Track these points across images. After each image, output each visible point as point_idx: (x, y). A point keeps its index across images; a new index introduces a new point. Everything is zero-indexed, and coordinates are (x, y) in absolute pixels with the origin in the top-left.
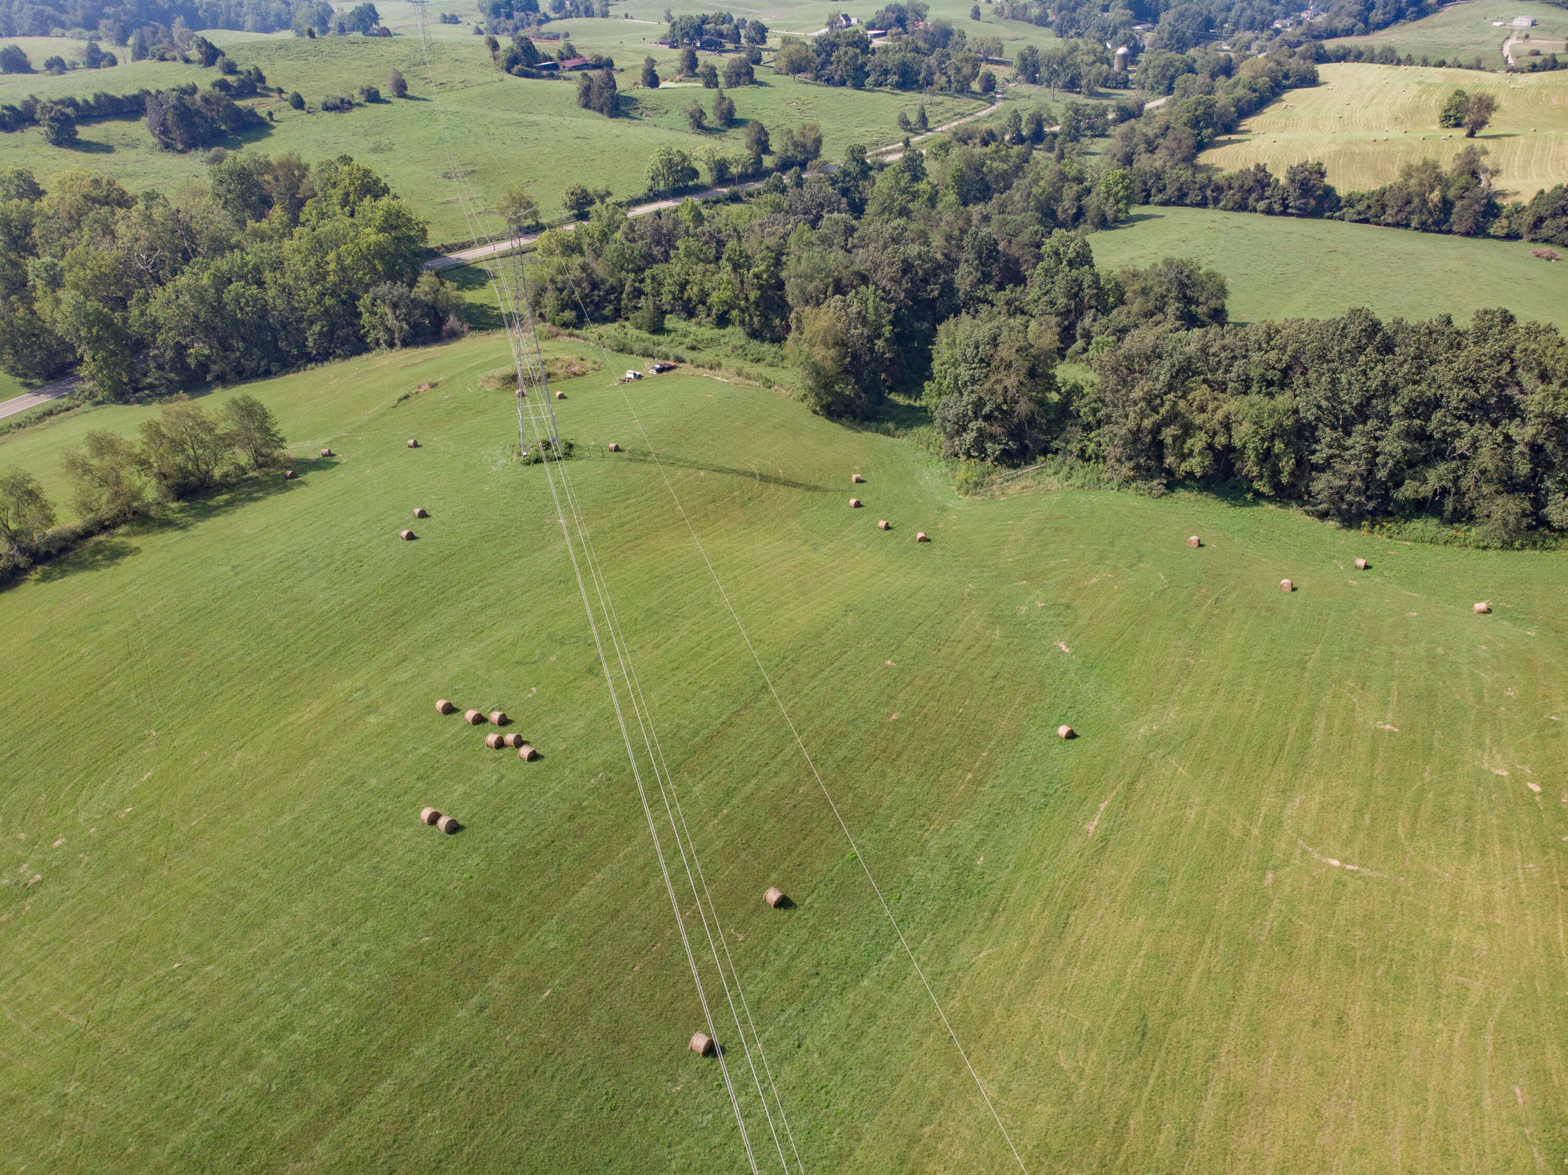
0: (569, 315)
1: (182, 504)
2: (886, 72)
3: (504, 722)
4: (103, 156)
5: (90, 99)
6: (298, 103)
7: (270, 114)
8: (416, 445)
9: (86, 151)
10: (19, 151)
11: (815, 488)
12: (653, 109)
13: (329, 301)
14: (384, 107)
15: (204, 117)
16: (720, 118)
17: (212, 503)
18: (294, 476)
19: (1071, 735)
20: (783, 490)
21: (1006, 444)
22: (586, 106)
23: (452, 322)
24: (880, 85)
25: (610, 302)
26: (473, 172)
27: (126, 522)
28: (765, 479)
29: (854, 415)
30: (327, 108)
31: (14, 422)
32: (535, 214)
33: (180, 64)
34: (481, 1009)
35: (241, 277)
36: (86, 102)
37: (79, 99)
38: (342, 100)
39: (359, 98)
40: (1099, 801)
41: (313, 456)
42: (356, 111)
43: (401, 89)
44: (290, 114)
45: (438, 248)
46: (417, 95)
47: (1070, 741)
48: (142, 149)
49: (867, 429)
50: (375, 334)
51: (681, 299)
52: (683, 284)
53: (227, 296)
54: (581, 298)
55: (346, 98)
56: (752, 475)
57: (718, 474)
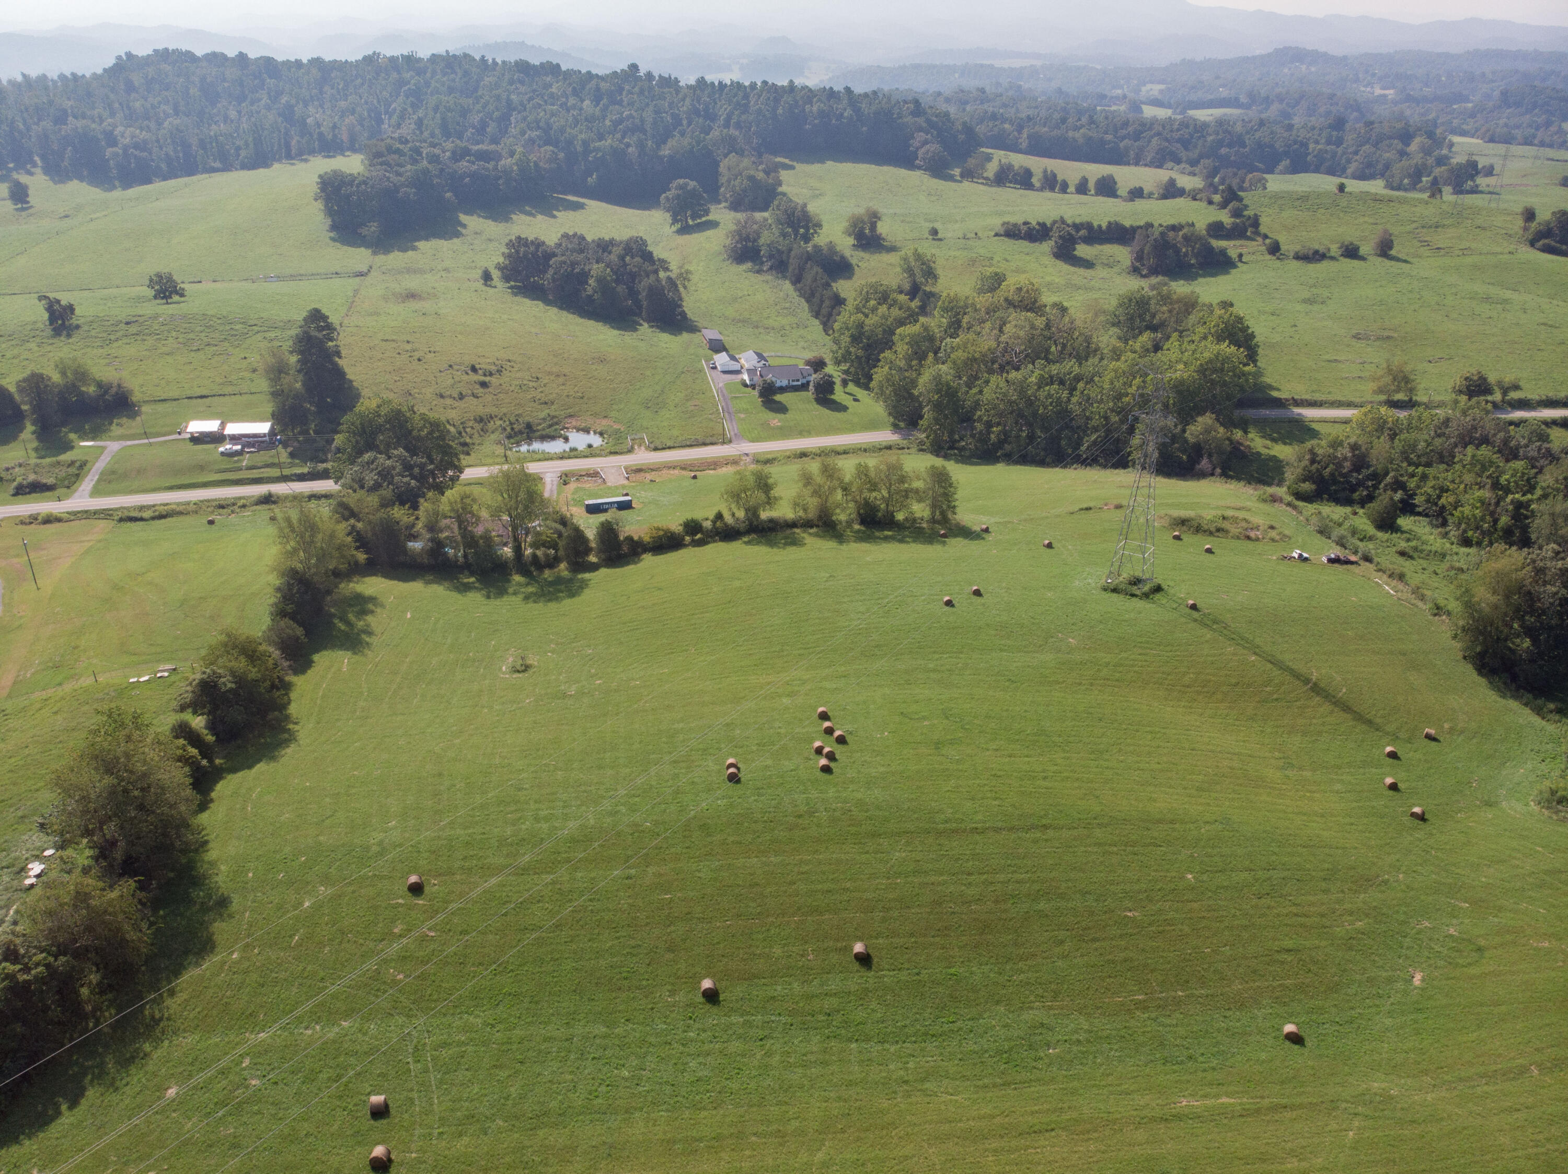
0: (1307, 486)
1: (863, 528)
3: (841, 740)
4: (1081, 271)
5: (1104, 226)
6: (1274, 249)
7: (1240, 256)
8: (1050, 546)
9: (1073, 265)
10: (1028, 258)
11: (1370, 722)
13: (1114, 418)
14: (1355, 263)
15: (1177, 251)
17: (877, 534)
18: (944, 536)
19: (1296, 1039)
20: (1326, 707)
23: (1204, 463)
25: (1367, 488)
26: (1388, 338)
27: (817, 526)
28: (1316, 688)
29: (1514, 678)
30: (1298, 257)
31: (864, 446)
32: (1411, 390)
33: (1204, 204)
35: (1062, 382)
36: (1100, 226)
37: (1095, 224)
38: (1316, 252)
39: (1335, 250)
40: (1228, 1095)
41: (977, 528)
42: (1325, 264)
43: (1385, 249)
44: (1262, 258)
45: (1287, 400)
46: (1400, 256)
47: (1287, 1043)
48: (1116, 269)
49: (1515, 697)
50: (1136, 455)
51: (1436, 504)
52: (1444, 490)
53: (1042, 394)
54: (1332, 474)
55: (1322, 249)
56: (1307, 681)
57: (1269, 666)
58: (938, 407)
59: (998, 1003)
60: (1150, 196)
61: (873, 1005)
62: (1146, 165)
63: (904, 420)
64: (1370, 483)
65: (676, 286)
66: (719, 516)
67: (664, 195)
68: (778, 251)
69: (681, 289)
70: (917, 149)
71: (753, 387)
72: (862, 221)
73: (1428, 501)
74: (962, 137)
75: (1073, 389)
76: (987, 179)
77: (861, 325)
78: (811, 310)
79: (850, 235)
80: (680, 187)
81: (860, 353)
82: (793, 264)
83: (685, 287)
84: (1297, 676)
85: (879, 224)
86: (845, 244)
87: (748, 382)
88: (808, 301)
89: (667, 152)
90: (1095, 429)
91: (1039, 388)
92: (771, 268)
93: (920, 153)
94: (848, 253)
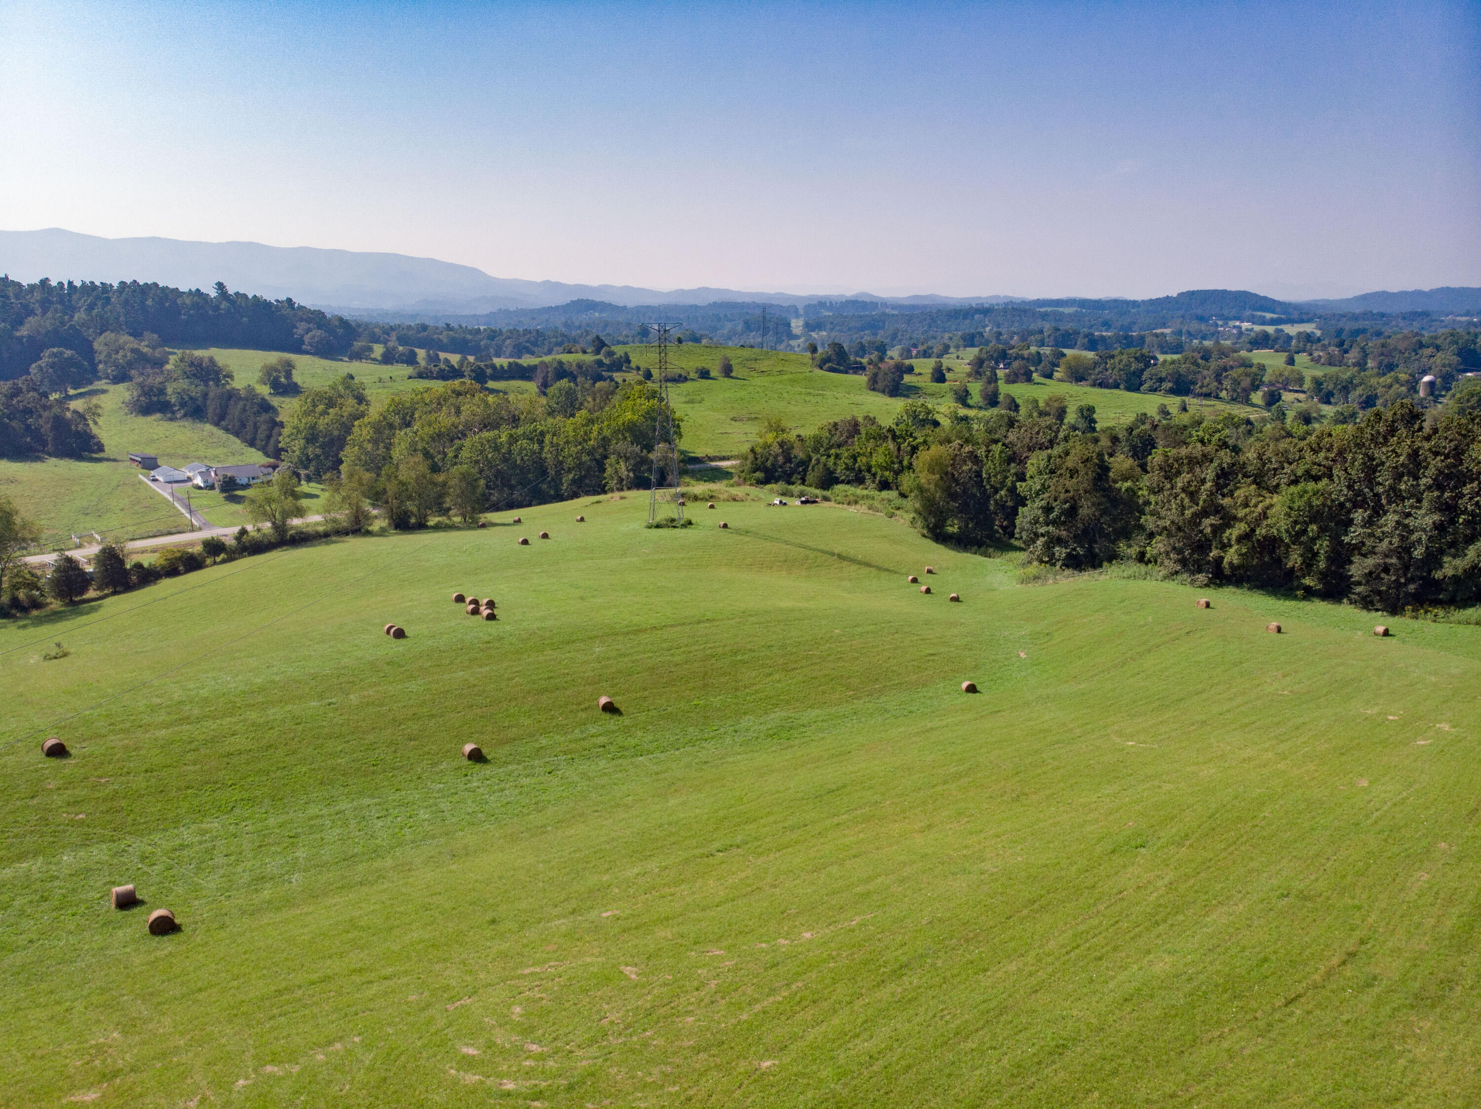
0: (759, 475)
1: (396, 529)
2: (1161, 380)
3: (491, 604)
5: (507, 367)
6: (648, 376)
7: (624, 380)
8: (581, 520)
11: (888, 570)
12: (930, 395)
14: (710, 382)
16: (985, 399)
17: (418, 531)
18: (483, 527)
19: (973, 690)
20: (855, 567)
21: (1074, 549)
22: (874, 390)
23: (671, 479)
24: (1155, 390)
25: (799, 473)
26: (756, 418)
27: (353, 533)
28: (841, 557)
29: (960, 543)
30: (668, 380)
33: (579, 355)
34: (330, 704)
35: (529, 439)
36: (502, 366)
37: (498, 365)
38: (680, 376)
39: (693, 374)
42: (689, 384)
43: (727, 371)
46: (740, 376)
47: (970, 693)
49: (966, 551)
50: (613, 483)
51: (854, 469)
52: (854, 458)
53: (515, 448)
54: (773, 465)
55: (684, 374)
56: (833, 554)
57: (801, 550)
59: (745, 714)
61: (640, 733)
64: (801, 469)
65: (86, 420)
66: (244, 532)
68: (191, 398)
69: (90, 422)
70: (302, 336)
71: (212, 487)
72: (276, 370)
73: (847, 469)
75: (541, 442)
76: (374, 360)
78: (245, 440)
81: (318, 451)
82: (212, 408)
83: (96, 423)
84: (823, 552)
85: (294, 372)
86: (263, 390)
87: (202, 485)
88: (237, 434)
89: (25, 333)
90: (569, 470)
92: (185, 415)
93: (307, 338)
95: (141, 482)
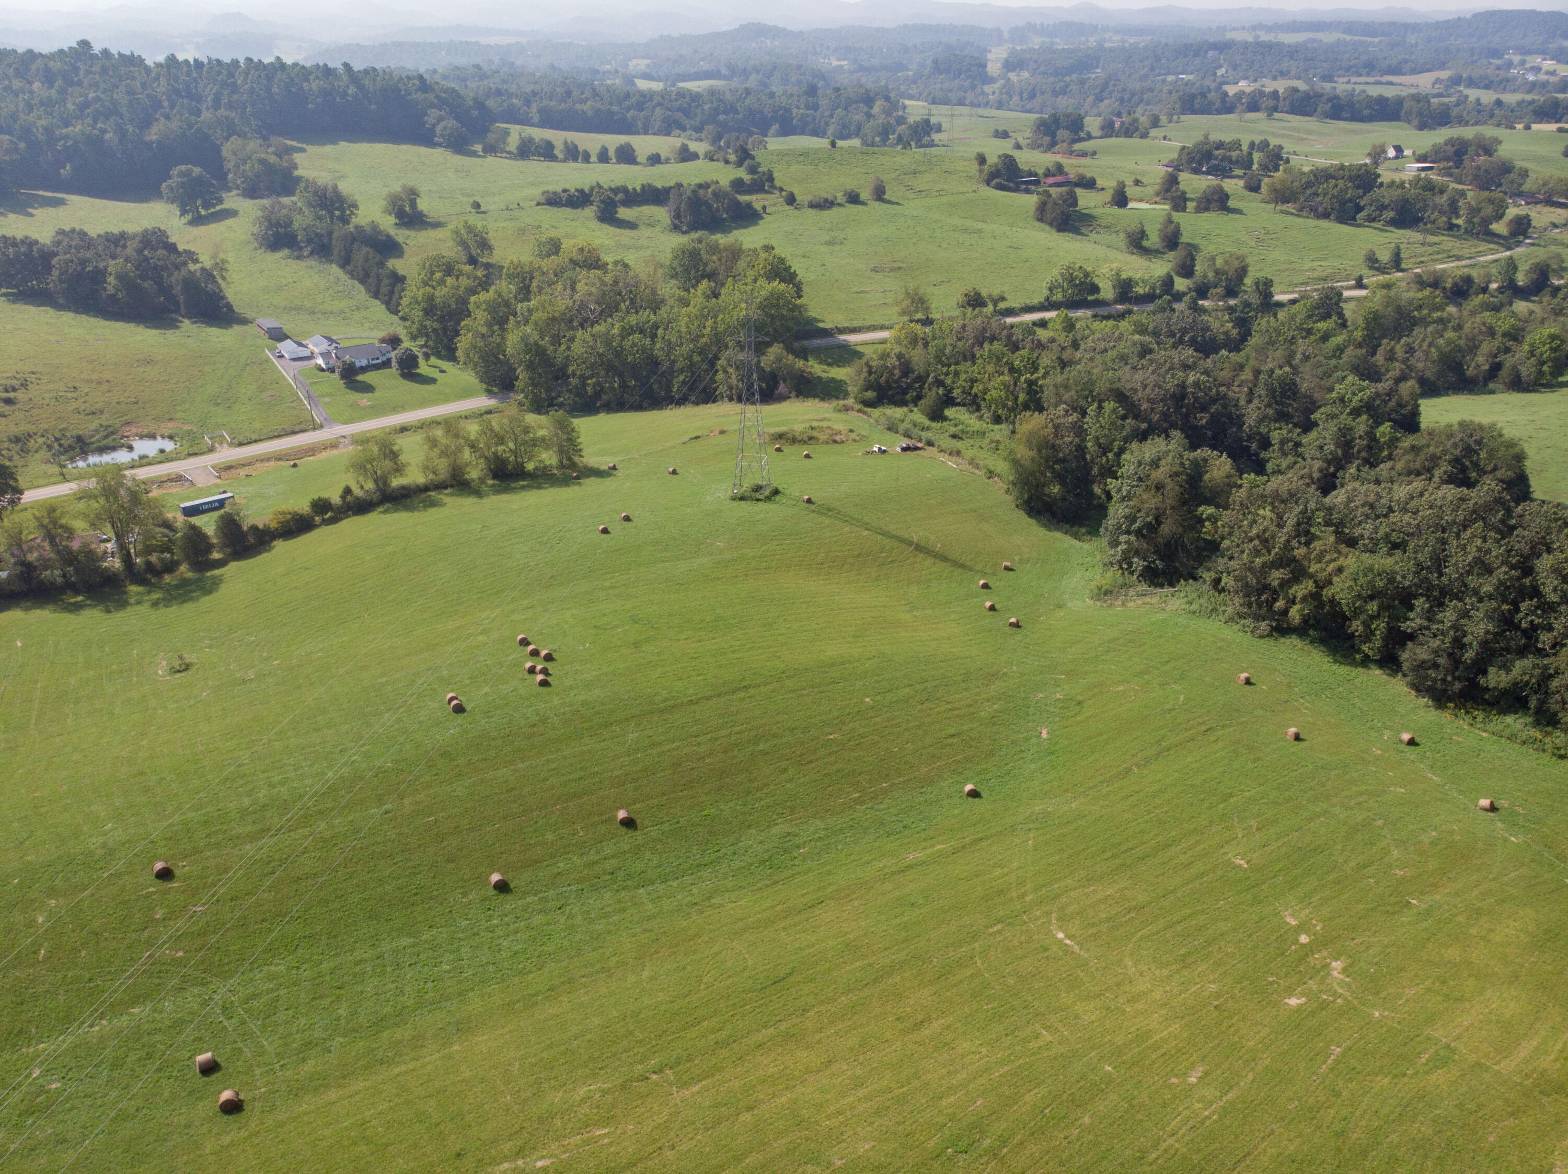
0: (870, 394)
1: (496, 482)
2: (1383, 207)
3: (549, 658)
4: (627, 232)
5: (638, 188)
6: (791, 200)
7: (764, 208)
8: (674, 472)
9: (619, 227)
10: (574, 223)
11: (963, 566)
12: (1105, 227)
13: (696, 358)
14: (859, 207)
15: (710, 207)
16: (1163, 240)
17: (513, 485)
18: (578, 478)
19: (974, 794)
20: (929, 561)
21: (1154, 562)
22: (1040, 220)
23: (782, 388)
24: (1373, 220)
25: (915, 389)
26: (899, 268)
27: (452, 486)
28: (919, 548)
29: (1054, 515)
30: (812, 206)
31: (464, 414)
32: (927, 310)
33: (721, 164)
34: (386, 812)
35: (642, 331)
36: (634, 189)
37: (630, 188)
38: (826, 200)
39: (840, 198)
40: (939, 843)
41: (604, 467)
42: (835, 210)
43: (879, 194)
44: (781, 209)
45: (832, 329)
46: (893, 199)
47: (970, 799)
48: (658, 228)
49: (1058, 530)
50: (722, 389)
51: (970, 394)
52: (973, 381)
53: (627, 344)
54: (887, 382)
55: (830, 198)
56: (910, 543)
57: (880, 537)
58: (530, 366)
59: (749, 827)
60: (667, 161)
61: (648, 855)
62: (654, 134)
63: (496, 386)
64: (917, 385)
65: (214, 277)
66: (348, 491)
67: (164, 185)
68: (317, 235)
69: (220, 281)
70: (434, 126)
71: (332, 370)
72: (401, 199)
73: (963, 392)
74: (475, 113)
75: (654, 337)
76: (509, 153)
77: (431, 298)
78: (368, 291)
79: (390, 214)
80: (181, 174)
81: (436, 325)
82: (337, 248)
83: (224, 279)
84: (902, 540)
85: (418, 201)
86: (388, 223)
87: (324, 366)
88: (362, 282)
89: (154, 138)
90: (681, 371)
91: (623, 338)
92: (312, 253)
93: (438, 129)
94: (392, 232)
95: (267, 360)
